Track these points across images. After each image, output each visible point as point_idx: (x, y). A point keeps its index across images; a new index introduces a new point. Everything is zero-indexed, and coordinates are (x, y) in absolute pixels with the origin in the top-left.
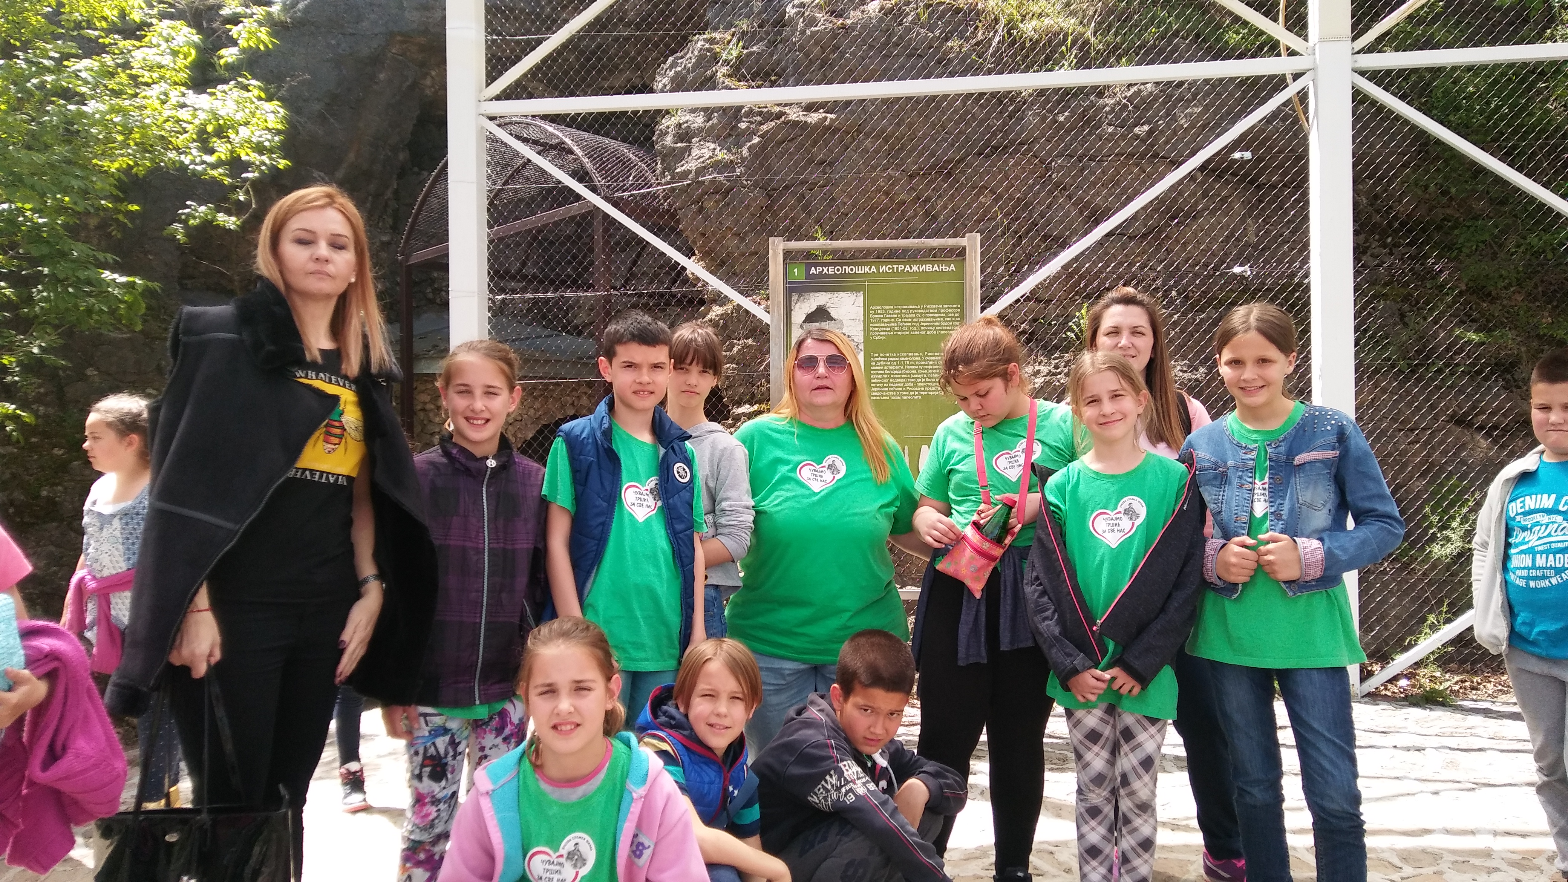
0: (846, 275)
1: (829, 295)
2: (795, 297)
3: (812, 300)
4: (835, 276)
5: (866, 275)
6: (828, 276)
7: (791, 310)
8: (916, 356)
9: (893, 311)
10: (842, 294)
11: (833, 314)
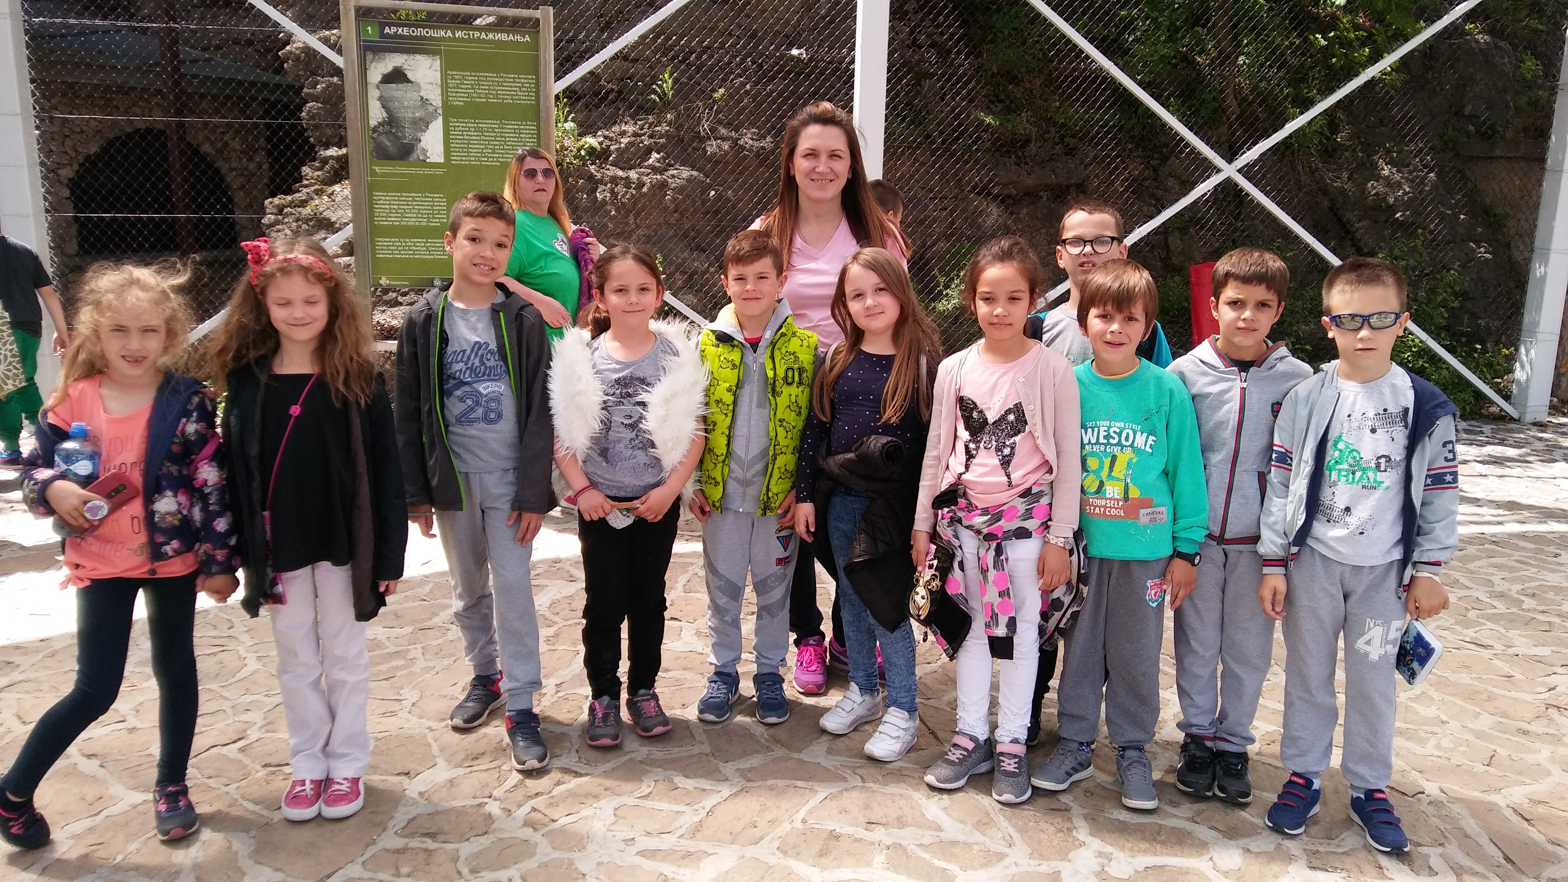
0: (421, 38)
1: (405, 56)
2: (369, 56)
3: (387, 60)
4: (411, 37)
5: (442, 39)
6: (402, 37)
7: (366, 69)
8: (494, 124)
9: (471, 78)
10: (418, 57)
11: (410, 75)
